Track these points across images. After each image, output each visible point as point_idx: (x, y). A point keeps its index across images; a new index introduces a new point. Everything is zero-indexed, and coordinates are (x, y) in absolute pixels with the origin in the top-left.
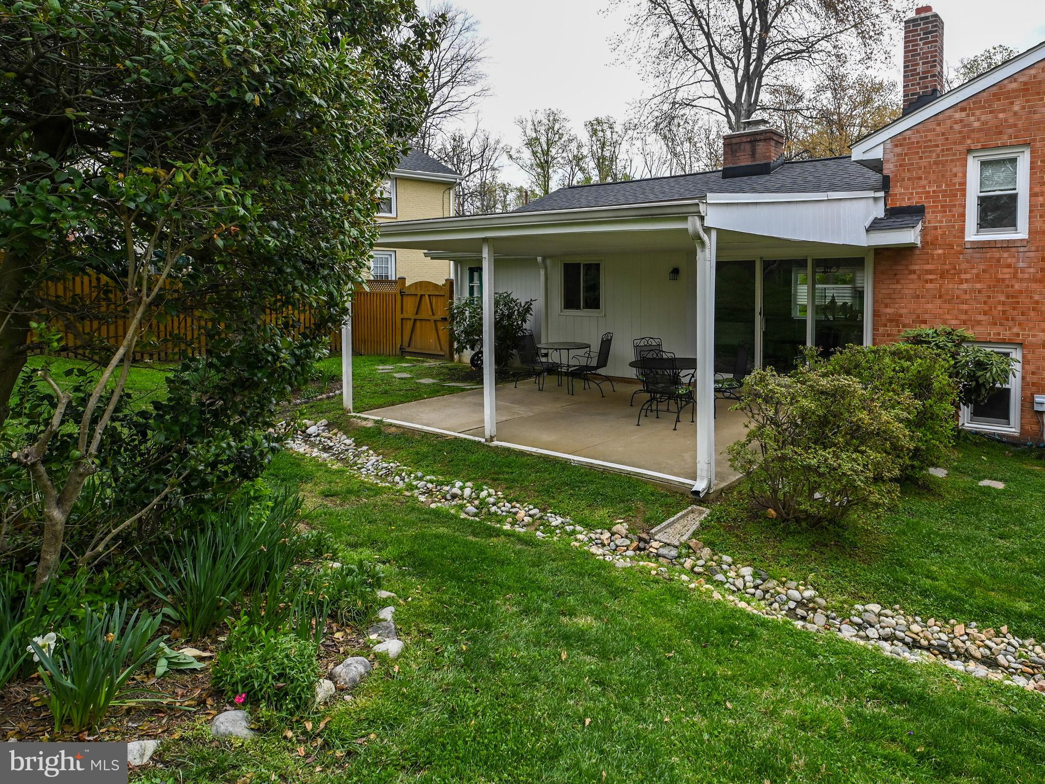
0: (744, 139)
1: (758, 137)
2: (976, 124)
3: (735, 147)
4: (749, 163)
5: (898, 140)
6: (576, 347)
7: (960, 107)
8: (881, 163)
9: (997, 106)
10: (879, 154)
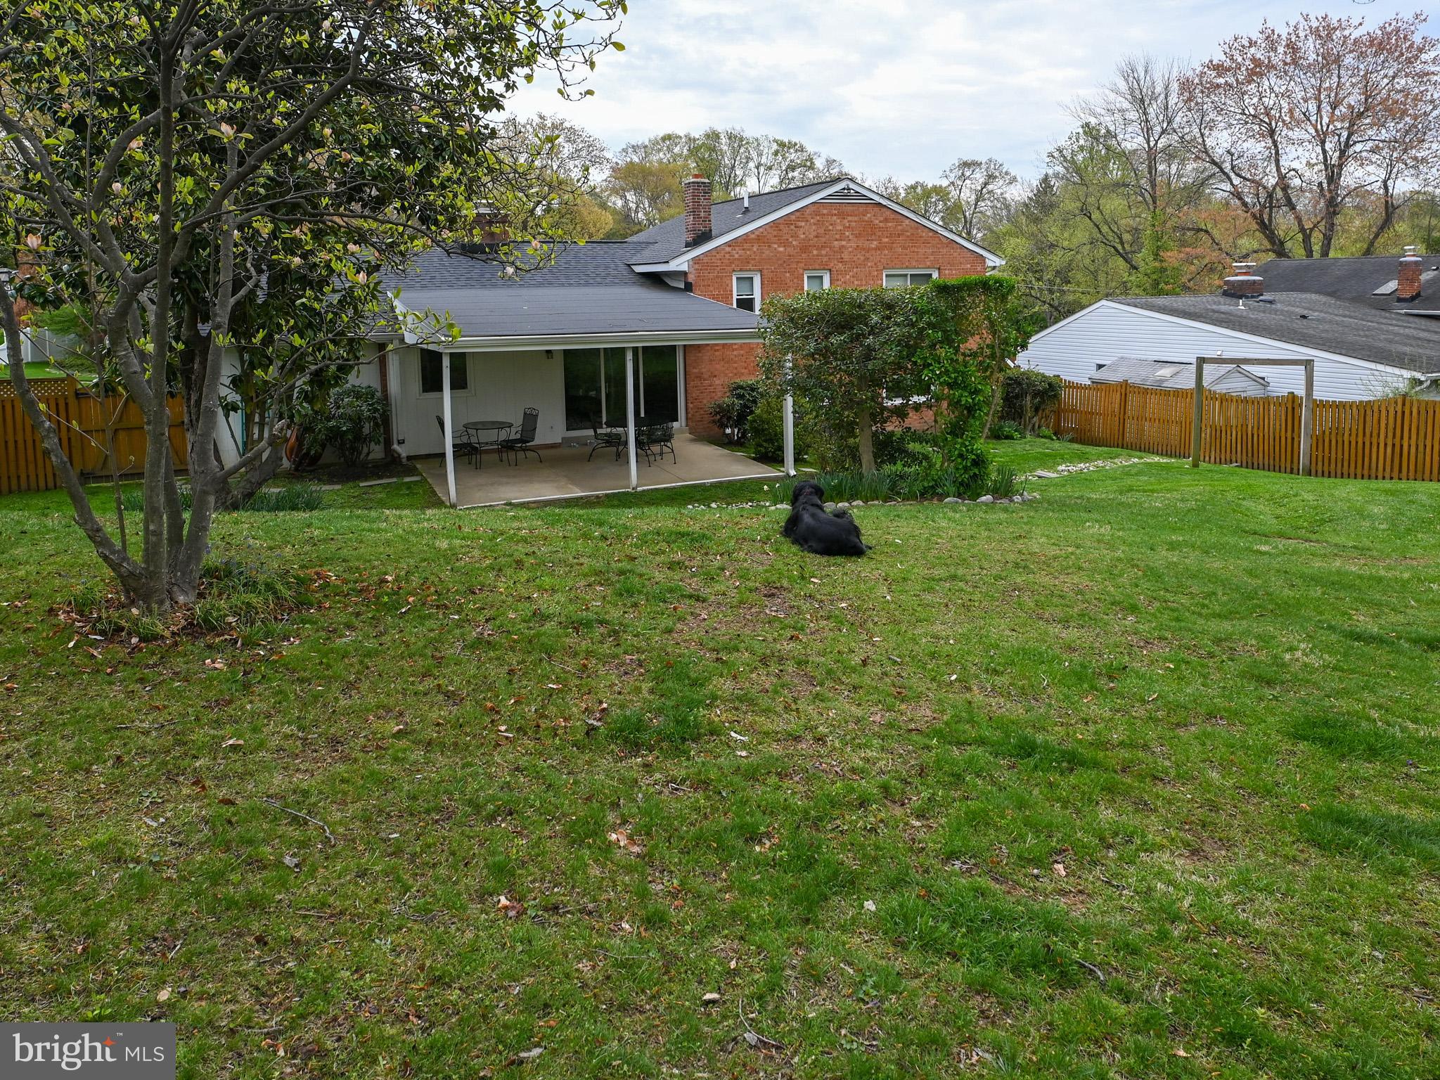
1: (496, 219)
2: (736, 256)
4: (488, 242)
5: (696, 260)
6: (501, 426)
7: (728, 244)
8: (685, 274)
9: (746, 246)
10: (685, 268)
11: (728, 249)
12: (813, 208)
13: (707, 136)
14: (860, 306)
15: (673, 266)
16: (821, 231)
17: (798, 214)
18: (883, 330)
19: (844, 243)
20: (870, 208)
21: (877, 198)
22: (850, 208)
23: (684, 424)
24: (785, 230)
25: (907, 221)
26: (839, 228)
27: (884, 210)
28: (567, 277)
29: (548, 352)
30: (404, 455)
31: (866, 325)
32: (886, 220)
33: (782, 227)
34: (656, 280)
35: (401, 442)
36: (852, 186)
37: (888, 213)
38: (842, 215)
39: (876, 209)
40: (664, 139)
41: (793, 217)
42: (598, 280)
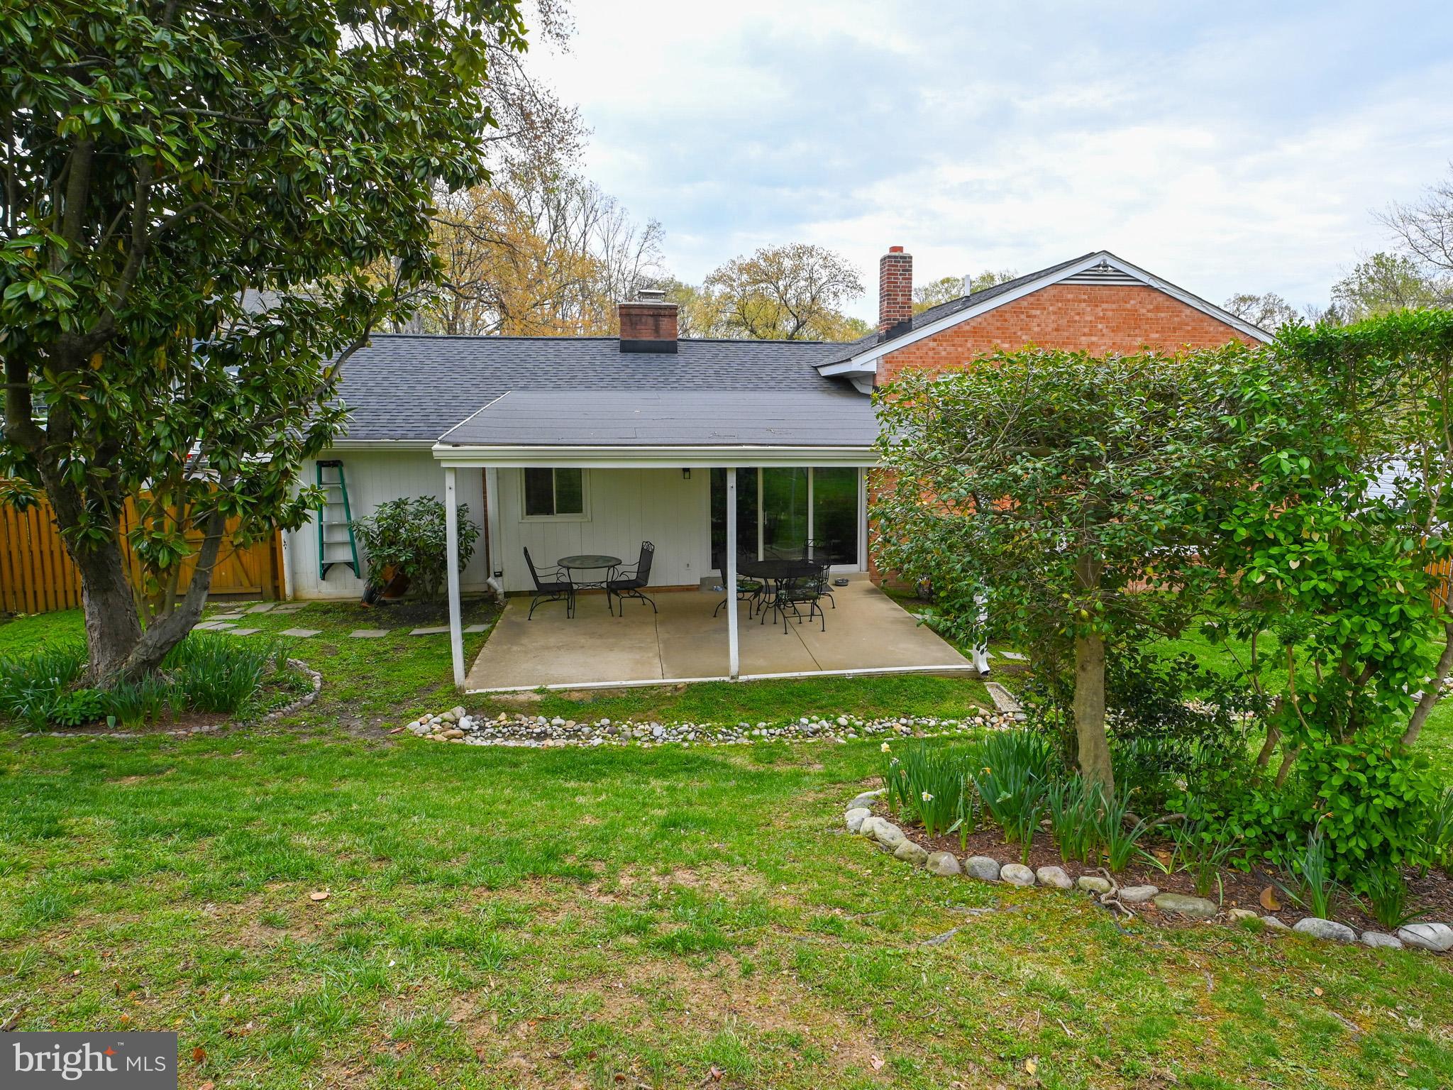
0: (646, 312)
1: (662, 312)
2: (944, 353)
3: (634, 319)
4: (652, 339)
5: (888, 358)
6: (612, 563)
7: (932, 338)
8: (872, 375)
9: (957, 341)
10: (872, 367)
11: (932, 344)
12: (1053, 292)
13: (983, 279)
14: (1091, 396)
15: (857, 365)
16: (1064, 322)
17: (1031, 299)
18: (1144, 451)
19: (1094, 339)
20: (1135, 292)
21: (1145, 279)
22: (1106, 292)
23: (864, 567)
24: (1012, 320)
25: (1188, 311)
26: (1088, 318)
27: (1157, 294)
28: (734, 380)
29: (686, 470)
30: (500, 590)
31: (1104, 438)
32: (1157, 309)
33: (1008, 316)
34: (844, 384)
35: (499, 575)
36: (1110, 261)
37: (1161, 299)
38: (1094, 302)
39: (1144, 294)
40: (943, 282)
41: (1025, 304)
42: (772, 384)
